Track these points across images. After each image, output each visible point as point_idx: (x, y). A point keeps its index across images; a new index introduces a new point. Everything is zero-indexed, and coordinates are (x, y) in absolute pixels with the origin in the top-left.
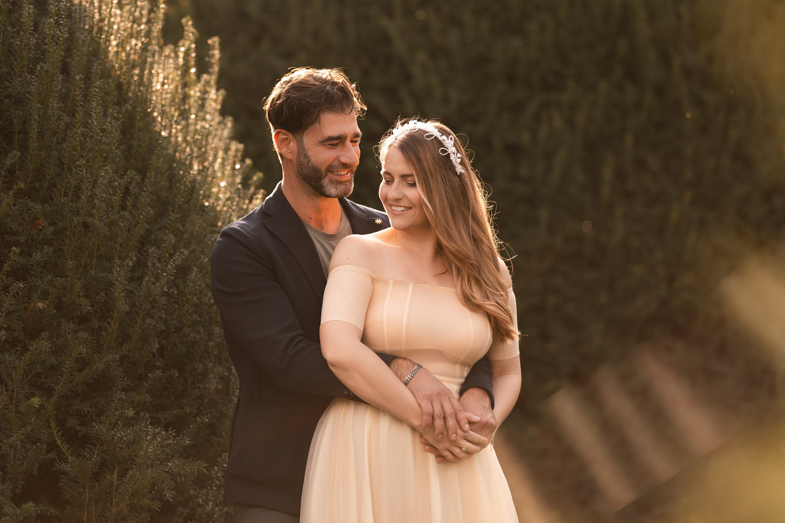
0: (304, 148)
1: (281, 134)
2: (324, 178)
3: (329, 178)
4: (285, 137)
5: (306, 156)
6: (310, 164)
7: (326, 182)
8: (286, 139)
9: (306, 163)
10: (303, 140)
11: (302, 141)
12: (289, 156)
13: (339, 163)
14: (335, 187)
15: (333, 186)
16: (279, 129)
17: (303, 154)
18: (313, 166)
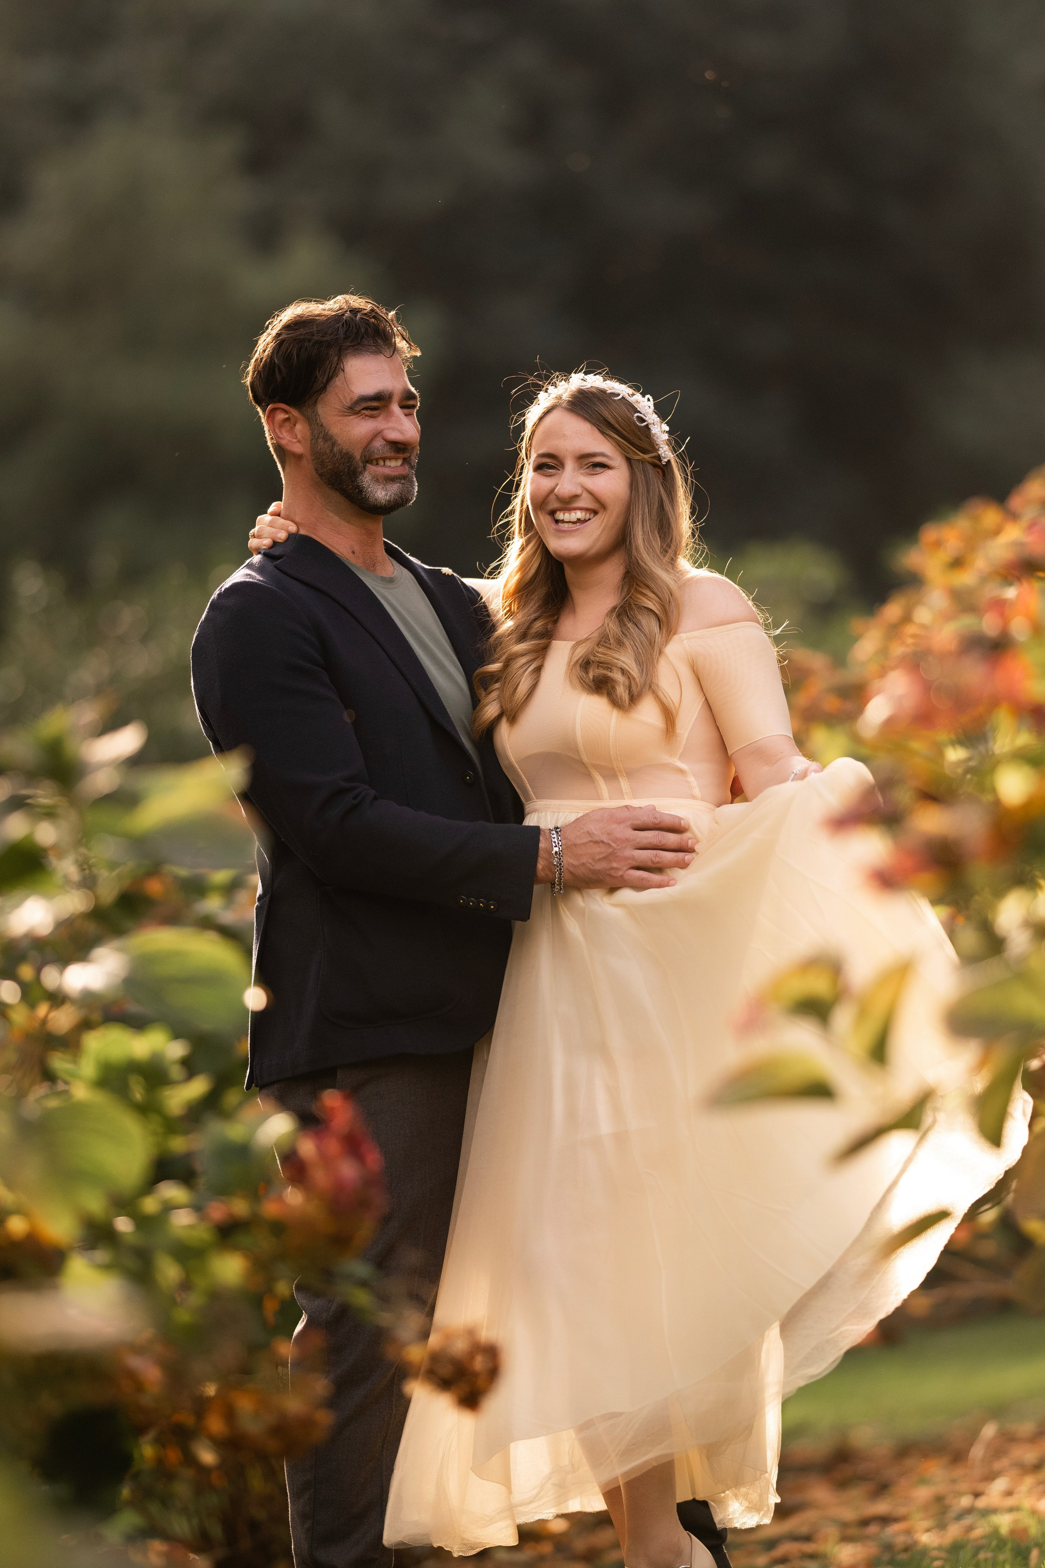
0: (322, 425)
1: (278, 412)
2: (361, 473)
3: (370, 474)
4: (287, 416)
5: (328, 438)
6: (335, 449)
7: (366, 480)
8: (288, 419)
9: (328, 451)
10: (317, 412)
11: (317, 414)
12: (297, 448)
13: (385, 442)
14: (383, 488)
15: (381, 487)
16: (273, 402)
17: (321, 436)
18: (341, 452)
